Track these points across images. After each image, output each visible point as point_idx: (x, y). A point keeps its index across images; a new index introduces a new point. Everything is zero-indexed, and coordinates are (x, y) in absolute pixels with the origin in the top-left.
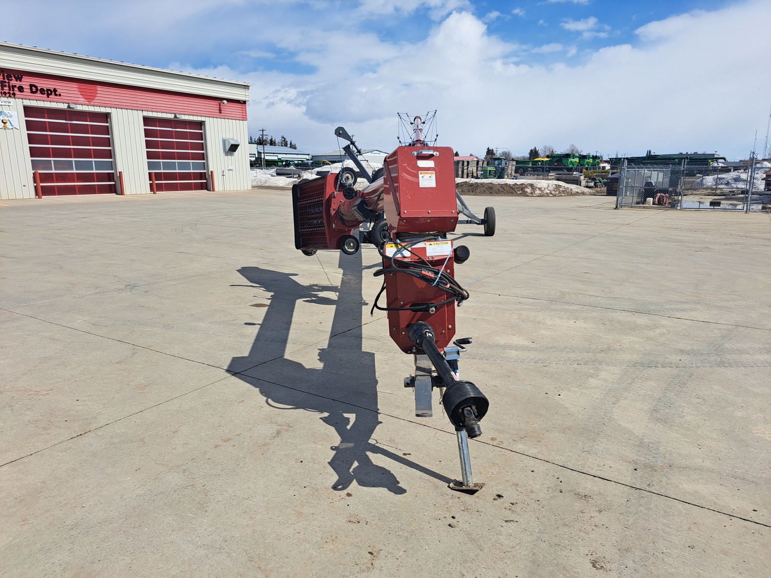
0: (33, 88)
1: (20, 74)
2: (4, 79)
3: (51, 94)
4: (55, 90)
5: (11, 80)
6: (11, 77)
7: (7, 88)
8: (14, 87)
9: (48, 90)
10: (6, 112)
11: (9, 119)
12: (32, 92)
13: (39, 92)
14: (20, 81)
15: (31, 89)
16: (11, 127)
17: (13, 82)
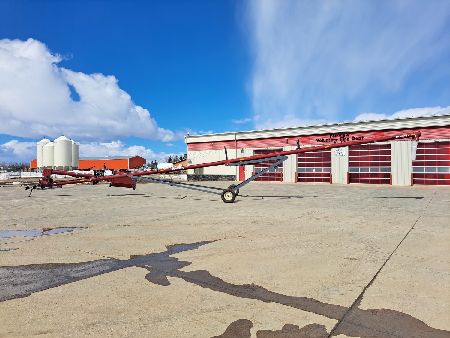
0: (353, 138)
1: (348, 134)
2: (342, 136)
3: (361, 139)
4: (363, 137)
5: (345, 136)
6: (345, 135)
7: (343, 140)
8: (345, 139)
9: (359, 138)
10: (341, 149)
11: (342, 152)
12: (352, 140)
13: (355, 139)
14: (348, 136)
15: (352, 139)
16: (342, 155)
17: (346, 137)
